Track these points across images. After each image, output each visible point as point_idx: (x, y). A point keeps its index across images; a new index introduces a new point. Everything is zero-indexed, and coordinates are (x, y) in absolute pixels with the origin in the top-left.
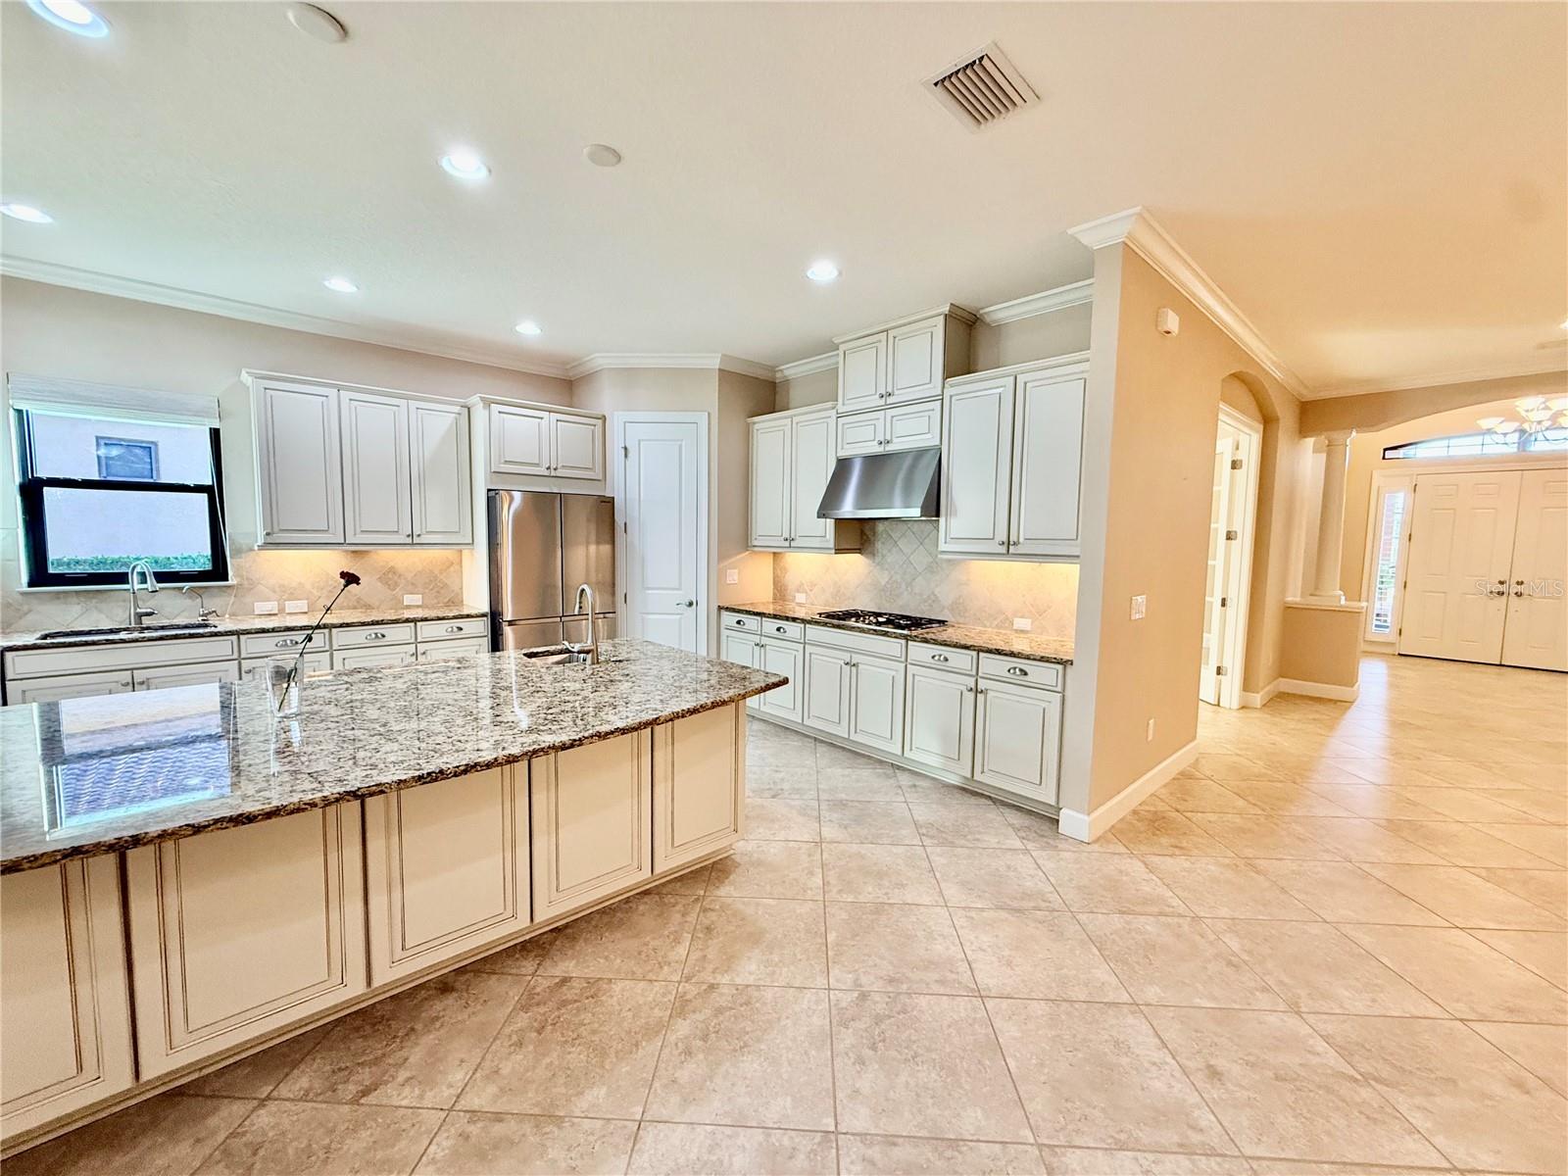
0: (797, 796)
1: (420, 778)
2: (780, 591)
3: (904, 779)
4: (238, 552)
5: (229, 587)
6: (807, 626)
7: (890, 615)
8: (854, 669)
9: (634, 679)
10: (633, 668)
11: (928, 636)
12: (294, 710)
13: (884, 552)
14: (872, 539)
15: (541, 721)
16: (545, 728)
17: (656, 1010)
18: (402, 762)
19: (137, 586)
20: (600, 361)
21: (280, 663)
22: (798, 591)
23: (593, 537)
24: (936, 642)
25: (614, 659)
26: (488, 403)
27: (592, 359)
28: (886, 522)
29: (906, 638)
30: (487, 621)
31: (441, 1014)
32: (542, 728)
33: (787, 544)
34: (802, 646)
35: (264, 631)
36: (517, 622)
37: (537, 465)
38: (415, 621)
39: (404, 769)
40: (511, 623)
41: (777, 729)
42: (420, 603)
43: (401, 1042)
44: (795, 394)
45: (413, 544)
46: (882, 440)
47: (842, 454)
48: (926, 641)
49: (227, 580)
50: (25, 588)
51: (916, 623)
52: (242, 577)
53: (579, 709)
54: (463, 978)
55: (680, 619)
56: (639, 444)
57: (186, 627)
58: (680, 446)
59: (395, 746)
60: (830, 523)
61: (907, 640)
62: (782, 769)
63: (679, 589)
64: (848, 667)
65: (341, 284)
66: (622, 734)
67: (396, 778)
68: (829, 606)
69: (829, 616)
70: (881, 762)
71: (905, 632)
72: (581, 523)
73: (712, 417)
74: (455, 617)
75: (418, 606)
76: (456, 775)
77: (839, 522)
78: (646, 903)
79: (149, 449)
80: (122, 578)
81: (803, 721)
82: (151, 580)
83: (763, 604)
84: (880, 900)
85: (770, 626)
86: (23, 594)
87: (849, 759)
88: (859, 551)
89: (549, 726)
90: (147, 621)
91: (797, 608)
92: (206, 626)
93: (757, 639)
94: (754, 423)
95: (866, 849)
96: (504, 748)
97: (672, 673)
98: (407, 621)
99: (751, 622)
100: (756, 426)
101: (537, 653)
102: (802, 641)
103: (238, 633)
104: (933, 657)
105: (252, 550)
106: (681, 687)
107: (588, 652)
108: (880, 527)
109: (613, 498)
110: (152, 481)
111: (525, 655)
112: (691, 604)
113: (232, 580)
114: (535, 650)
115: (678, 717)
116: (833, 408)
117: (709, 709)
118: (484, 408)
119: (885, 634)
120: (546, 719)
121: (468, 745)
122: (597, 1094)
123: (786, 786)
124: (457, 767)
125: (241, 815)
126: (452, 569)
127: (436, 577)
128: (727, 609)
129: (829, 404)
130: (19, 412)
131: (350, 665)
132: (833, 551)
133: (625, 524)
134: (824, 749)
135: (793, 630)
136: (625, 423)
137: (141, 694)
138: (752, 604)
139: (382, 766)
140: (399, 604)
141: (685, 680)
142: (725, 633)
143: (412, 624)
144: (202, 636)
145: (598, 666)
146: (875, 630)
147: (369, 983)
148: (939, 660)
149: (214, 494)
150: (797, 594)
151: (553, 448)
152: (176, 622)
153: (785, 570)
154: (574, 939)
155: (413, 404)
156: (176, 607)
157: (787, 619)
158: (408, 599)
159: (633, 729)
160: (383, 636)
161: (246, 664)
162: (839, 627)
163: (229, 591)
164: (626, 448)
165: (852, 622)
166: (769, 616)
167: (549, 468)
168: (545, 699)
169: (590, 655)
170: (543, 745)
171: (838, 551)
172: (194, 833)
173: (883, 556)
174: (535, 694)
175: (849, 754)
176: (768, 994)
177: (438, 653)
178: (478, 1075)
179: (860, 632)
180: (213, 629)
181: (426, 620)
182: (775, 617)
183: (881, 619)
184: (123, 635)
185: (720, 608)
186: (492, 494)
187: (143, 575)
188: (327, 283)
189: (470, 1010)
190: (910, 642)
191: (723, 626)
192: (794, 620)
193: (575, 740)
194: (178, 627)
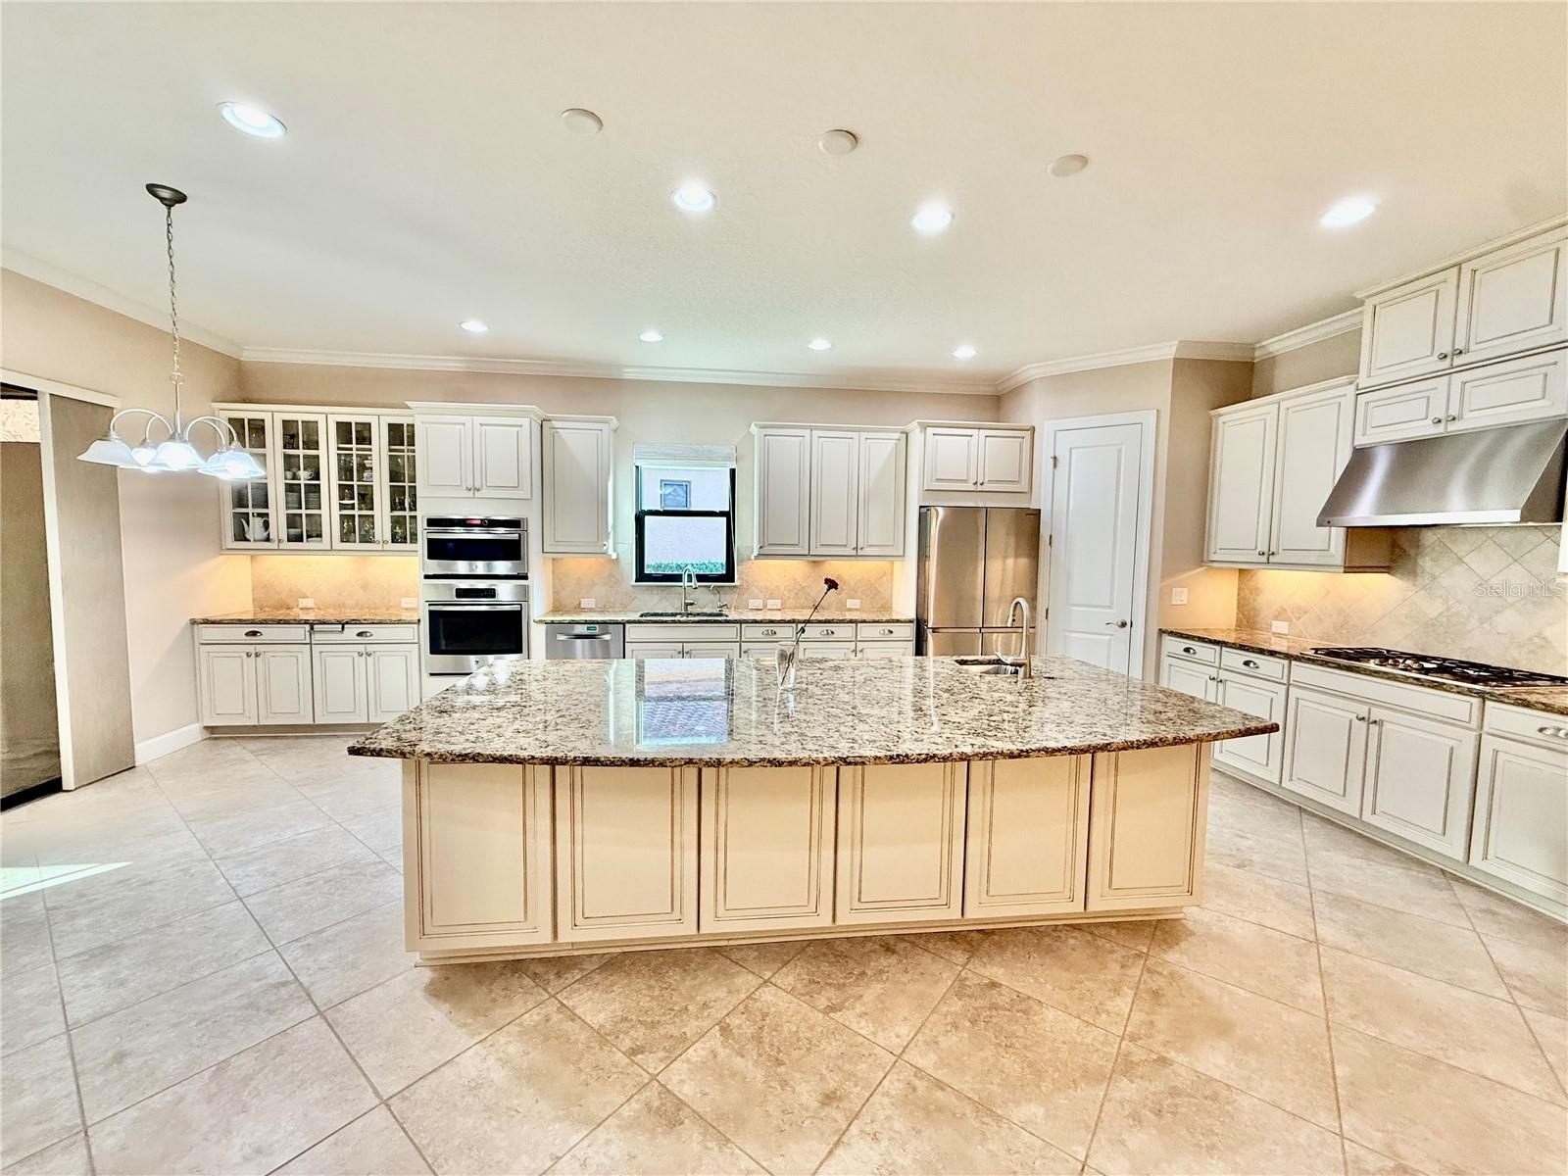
0: (1275, 875)
1: (891, 757)
2: (1247, 616)
3: (1467, 896)
4: (741, 561)
5: (735, 587)
6: (1293, 663)
7: (1444, 660)
8: (1374, 729)
9: (1072, 698)
10: (1070, 687)
11: (1533, 698)
12: (791, 686)
13: (1437, 571)
14: (1412, 552)
15: (986, 727)
16: (990, 734)
17: (1095, 1056)
18: (875, 741)
19: (687, 584)
20: (1032, 372)
21: (783, 648)
22: (1276, 618)
23: (1011, 550)
24: (1548, 708)
25: (1047, 675)
26: (924, 427)
27: (1024, 371)
28: (1442, 531)
29: (1481, 695)
30: (913, 626)
31: (886, 969)
32: (987, 733)
33: (1264, 559)
34: (1285, 687)
35: (755, 622)
36: (940, 630)
37: (965, 481)
38: (856, 622)
39: (877, 747)
40: (934, 630)
41: (1239, 786)
42: (858, 607)
43: (857, 979)
44: (1281, 375)
45: (857, 556)
46: (1441, 416)
47: (1361, 441)
48: (1527, 704)
49: (733, 581)
50: (634, 583)
51: (1503, 676)
52: (742, 579)
53: (1020, 721)
54: (902, 945)
55: (1110, 640)
56: (1071, 452)
57: (710, 615)
58: (1120, 451)
59: (867, 727)
60: (1338, 535)
61: (1484, 699)
62: (1249, 836)
63: (1110, 607)
64: (1363, 724)
65: (820, 344)
66: (1070, 754)
67: (873, 754)
68: (1328, 640)
69: (1330, 653)
70: (1421, 864)
71: (1479, 687)
72: (1001, 537)
73: (1162, 415)
74: (888, 622)
75: (857, 610)
76: (918, 762)
77: (1353, 532)
78: (1076, 938)
79: (686, 487)
80: (677, 578)
81: (1281, 782)
82: (694, 579)
83: (1222, 631)
84: (1430, 1053)
85: (1234, 658)
86: (633, 586)
87: (1359, 846)
88: (1387, 569)
89: (994, 733)
90: (690, 609)
91: (1273, 639)
92: (721, 615)
93: (1213, 672)
94: (1220, 415)
95: (1395, 974)
96: (956, 746)
97: (1117, 699)
98: (851, 621)
99: (1205, 652)
100: (1221, 420)
101: (967, 661)
102: (1285, 681)
103: (741, 622)
104: (1541, 730)
105: (750, 559)
106: (1132, 716)
107: (1020, 666)
108: (1429, 537)
109: (1040, 510)
110: (686, 509)
111: (956, 661)
112: (1123, 625)
113: (737, 582)
114: (965, 658)
115: (1133, 748)
116: (1351, 383)
117: (1170, 745)
118: (921, 432)
119: (1439, 686)
120: (989, 725)
121: (925, 737)
122: (1033, 1110)
123: (1256, 858)
124: (920, 755)
125: (775, 759)
126: (885, 578)
127: (872, 584)
128: (1171, 633)
129: (1344, 379)
130: (637, 467)
131: (809, 654)
132: (1342, 570)
133: (1051, 537)
134: (1316, 824)
135: (1269, 666)
136: (1056, 431)
137: (687, 660)
138: (1205, 630)
139: (860, 741)
140: (843, 607)
141: (1134, 708)
142: (1166, 661)
143: (854, 625)
144: (720, 622)
145: (1031, 681)
146: (1418, 679)
147: (834, 920)
148: (1556, 735)
149: (729, 516)
150: (1274, 622)
151: (981, 464)
152: (705, 611)
153: (1256, 591)
154: (1001, 947)
155: (864, 435)
156: (706, 600)
157: (1261, 651)
158: (851, 603)
159: (1082, 750)
160: (833, 633)
161: (745, 646)
162: (1349, 669)
163: (735, 590)
164: (1055, 458)
165: (1372, 665)
166: (1233, 646)
167: (975, 484)
168: (984, 707)
169: (1023, 669)
170: (992, 750)
171: (1349, 569)
172: (750, 765)
173: (1434, 577)
174: (974, 700)
175: (1359, 841)
176: (1245, 1102)
177: (873, 652)
178: (920, 1037)
179: (1389, 679)
180: (725, 618)
181: (864, 622)
182: (1242, 647)
183: (1427, 665)
184: (678, 618)
185: (1162, 632)
186: (924, 510)
187: (690, 576)
188: (810, 346)
189: (909, 976)
190: (1487, 703)
191: (1164, 652)
192: (1272, 653)
193: (1022, 751)
194: (705, 615)
